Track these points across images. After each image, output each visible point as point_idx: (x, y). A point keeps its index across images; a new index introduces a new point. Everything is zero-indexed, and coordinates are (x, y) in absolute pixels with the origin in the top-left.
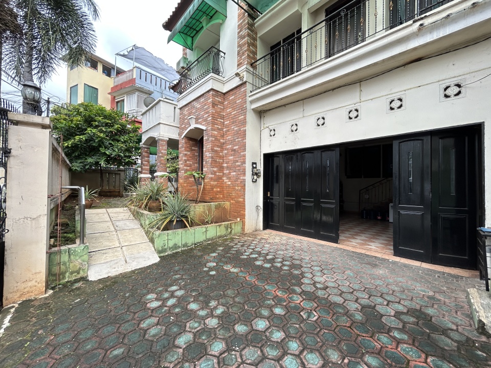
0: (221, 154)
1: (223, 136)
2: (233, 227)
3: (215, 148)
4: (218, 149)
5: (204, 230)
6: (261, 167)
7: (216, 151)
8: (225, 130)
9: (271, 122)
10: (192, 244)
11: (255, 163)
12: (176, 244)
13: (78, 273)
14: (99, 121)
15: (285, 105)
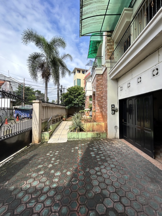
0: (101, 101)
1: (102, 93)
2: (101, 134)
3: (98, 99)
5: (86, 134)
7: (99, 100)
8: (103, 90)
10: (81, 139)
11: (114, 105)
12: (74, 137)
15: (125, 74)
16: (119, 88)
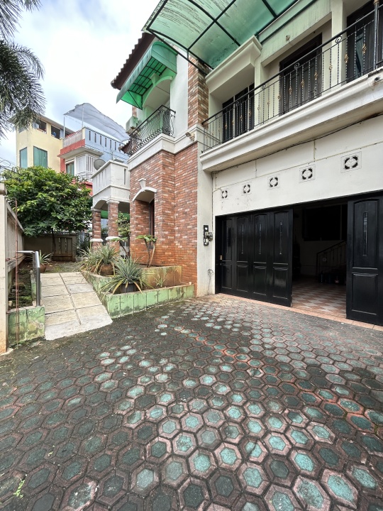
0: (172, 217)
1: (174, 199)
2: (185, 291)
3: (166, 212)
4: (169, 212)
5: (156, 293)
6: (212, 230)
7: (167, 214)
8: (176, 192)
9: (223, 183)
10: (144, 307)
11: (207, 226)
12: (128, 307)
13: (36, 333)
14: (50, 186)
15: (237, 166)
16: (218, 194)
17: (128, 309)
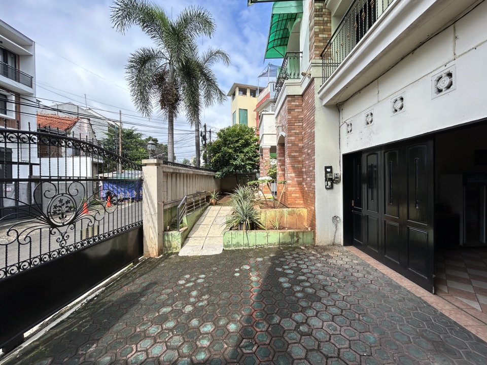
0: (300, 159)
2: (301, 236)
3: (293, 154)
4: (296, 154)
5: (266, 234)
7: (294, 157)
8: (303, 133)
10: (254, 246)
11: (331, 167)
13: (176, 249)
16: (344, 128)
17: (238, 244)
